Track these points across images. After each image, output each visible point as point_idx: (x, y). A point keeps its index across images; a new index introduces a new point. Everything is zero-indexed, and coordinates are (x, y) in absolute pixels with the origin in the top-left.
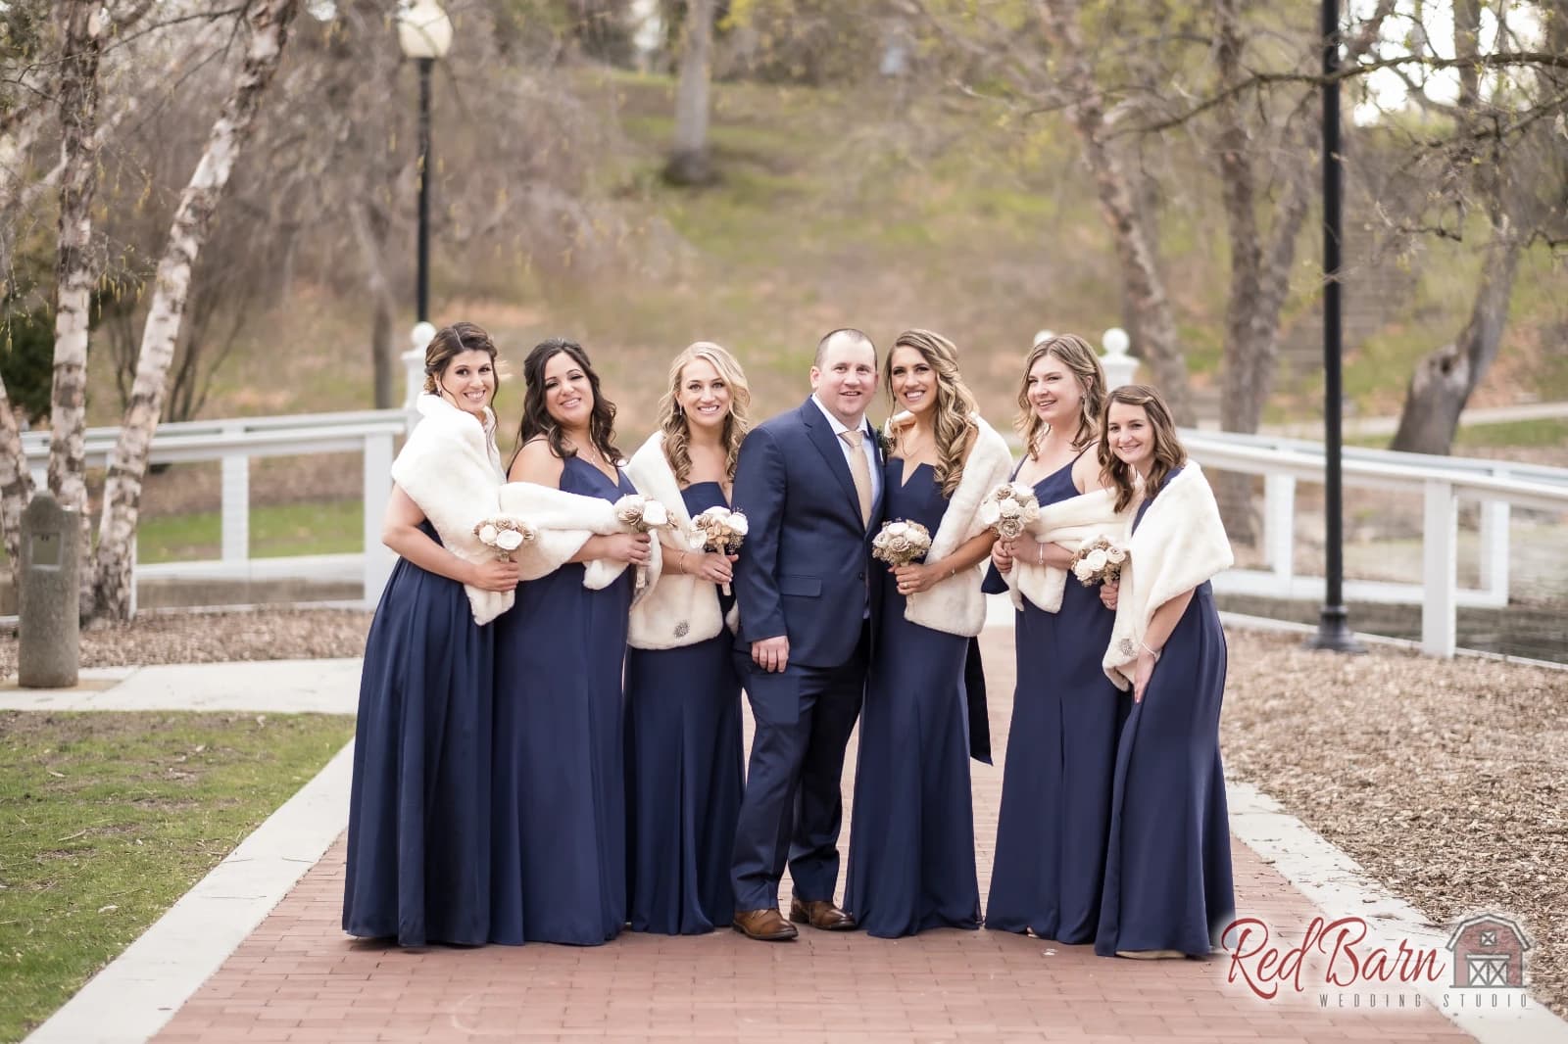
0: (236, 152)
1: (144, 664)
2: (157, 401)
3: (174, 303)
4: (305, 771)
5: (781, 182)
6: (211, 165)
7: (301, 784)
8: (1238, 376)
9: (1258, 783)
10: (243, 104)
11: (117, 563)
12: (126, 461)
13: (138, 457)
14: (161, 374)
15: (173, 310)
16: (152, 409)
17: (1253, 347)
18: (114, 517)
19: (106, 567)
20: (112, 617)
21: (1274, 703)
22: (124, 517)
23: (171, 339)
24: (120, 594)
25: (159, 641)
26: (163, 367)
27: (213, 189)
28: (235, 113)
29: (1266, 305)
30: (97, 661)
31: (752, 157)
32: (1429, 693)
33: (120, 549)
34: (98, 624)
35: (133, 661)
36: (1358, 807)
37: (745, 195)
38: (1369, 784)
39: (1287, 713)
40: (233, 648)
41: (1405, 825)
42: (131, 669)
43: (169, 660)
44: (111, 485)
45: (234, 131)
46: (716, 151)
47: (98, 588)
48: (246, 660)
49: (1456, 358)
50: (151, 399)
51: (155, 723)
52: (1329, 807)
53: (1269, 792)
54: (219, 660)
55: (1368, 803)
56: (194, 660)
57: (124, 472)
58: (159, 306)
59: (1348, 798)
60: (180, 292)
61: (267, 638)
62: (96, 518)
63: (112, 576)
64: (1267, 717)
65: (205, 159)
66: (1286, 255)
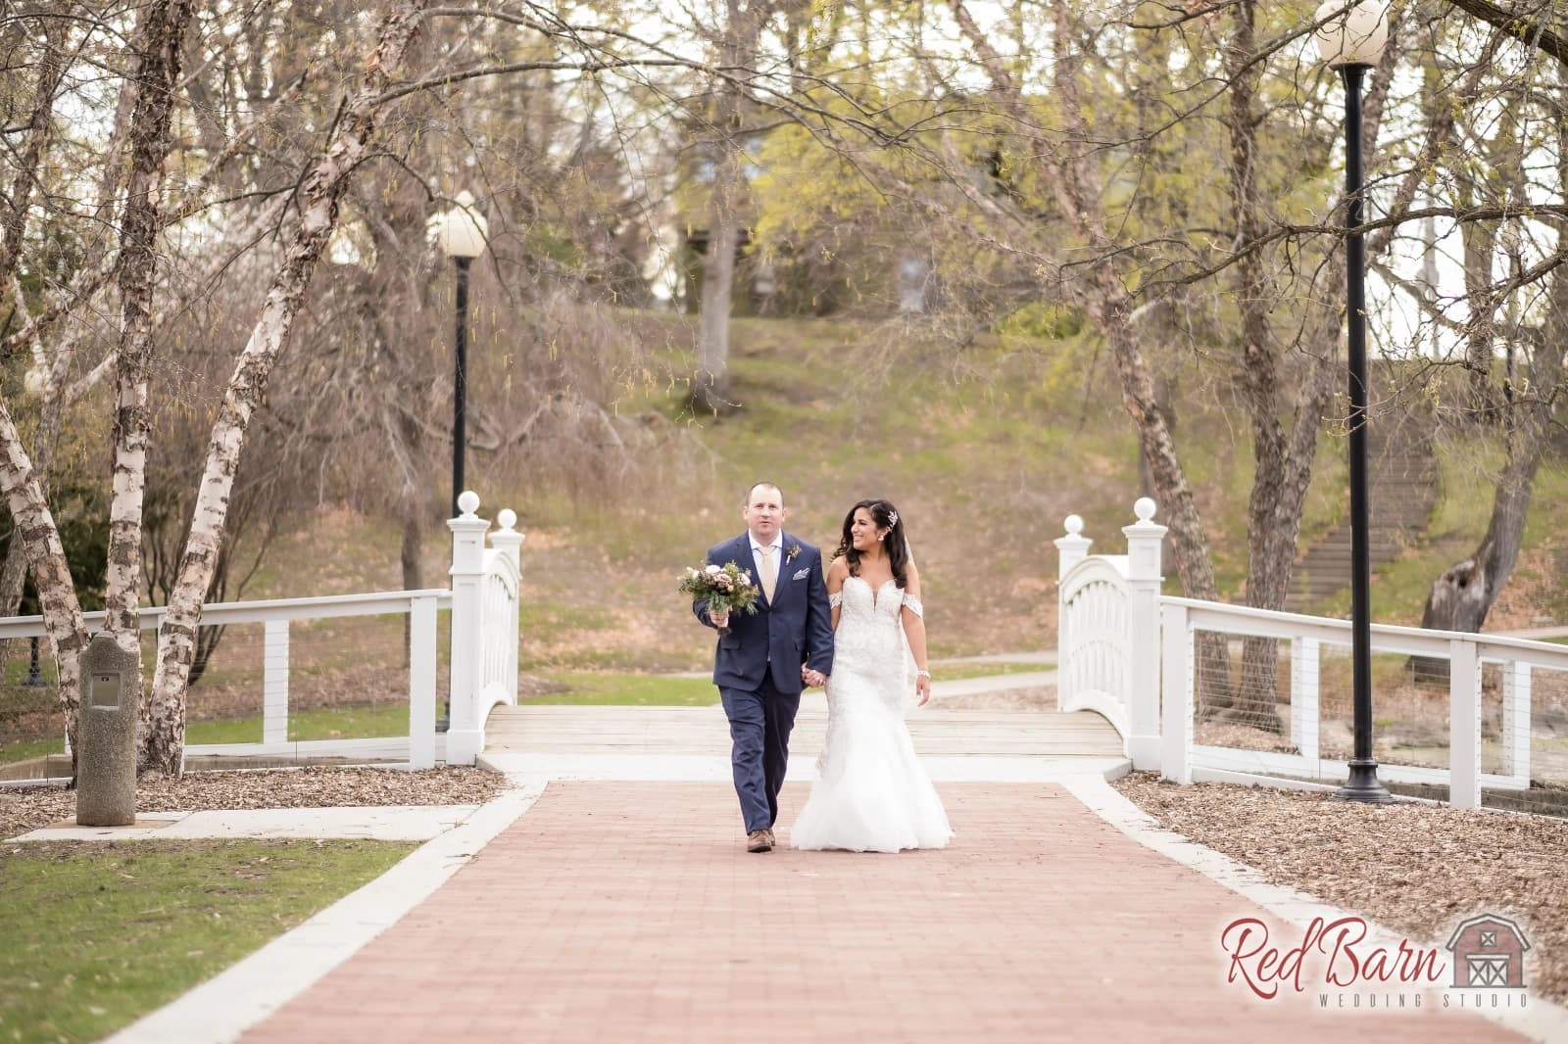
0: (288, 321)
1: (198, 808)
2: (210, 559)
3: (228, 464)
4: (369, 874)
5: (801, 412)
6: (264, 333)
7: (365, 883)
8: (1263, 564)
9: (1296, 885)
10: (296, 274)
11: (169, 718)
12: (178, 618)
13: (190, 614)
14: (214, 533)
15: (227, 473)
16: (205, 569)
17: (1277, 536)
18: (167, 672)
19: (159, 720)
20: (164, 770)
21: (1309, 835)
22: (176, 673)
23: (224, 500)
24: (172, 747)
25: (213, 790)
26: (215, 527)
27: (266, 355)
28: (288, 283)
29: (1289, 495)
30: (152, 806)
31: (773, 388)
32: (1460, 827)
33: (172, 704)
34: (151, 775)
35: (186, 807)
36: (1396, 899)
37: (766, 424)
38: (1405, 883)
39: (1320, 841)
40: (284, 795)
41: (1442, 911)
42: (184, 813)
43: (222, 805)
44: (164, 641)
45: (287, 300)
46: (737, 382)
47: (151, 741)
48: (297, 806)
49: (1473, 572)
50: (205, 557)
51: (215, 847)
52: (1367, 900)
53: (1308, 891)
54: (271, 806)
55: (1405, 897)
56: (246, 806)
57: (177, 627)
58: (213, 467)
59: (1385, 894)
60: (233, 456)
61: (317, 787)
62: (150, 671)
63: (165, 730)
64: (1302, 845)
65: (259, 325)
66: (1308, 447)
